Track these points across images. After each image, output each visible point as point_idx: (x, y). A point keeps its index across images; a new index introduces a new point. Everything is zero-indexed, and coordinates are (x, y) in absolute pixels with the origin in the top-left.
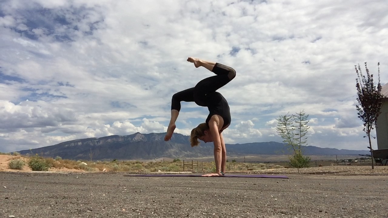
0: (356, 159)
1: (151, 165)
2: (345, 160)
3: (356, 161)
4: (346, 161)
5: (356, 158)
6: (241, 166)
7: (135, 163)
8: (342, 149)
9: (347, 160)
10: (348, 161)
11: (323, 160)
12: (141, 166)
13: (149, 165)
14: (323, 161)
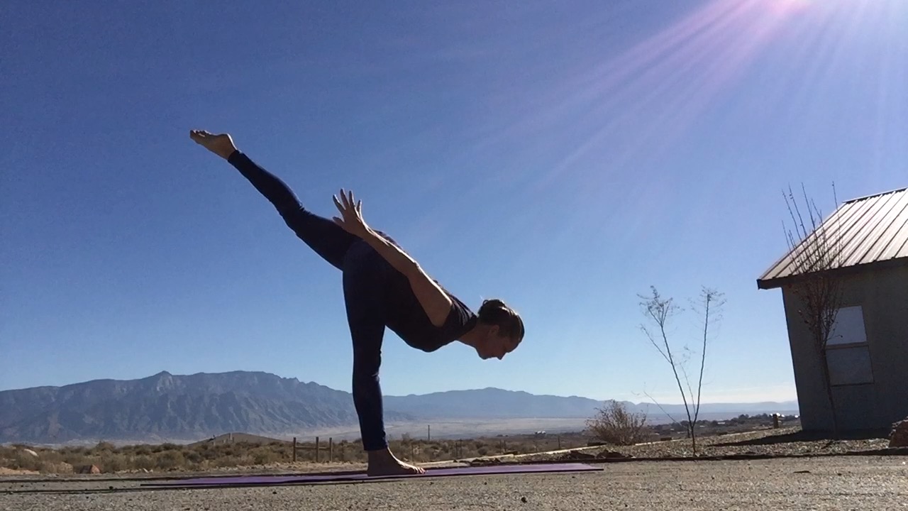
1: (204, 453)
7: (163, 449)
12: (179, 457)
13: (200, 454)
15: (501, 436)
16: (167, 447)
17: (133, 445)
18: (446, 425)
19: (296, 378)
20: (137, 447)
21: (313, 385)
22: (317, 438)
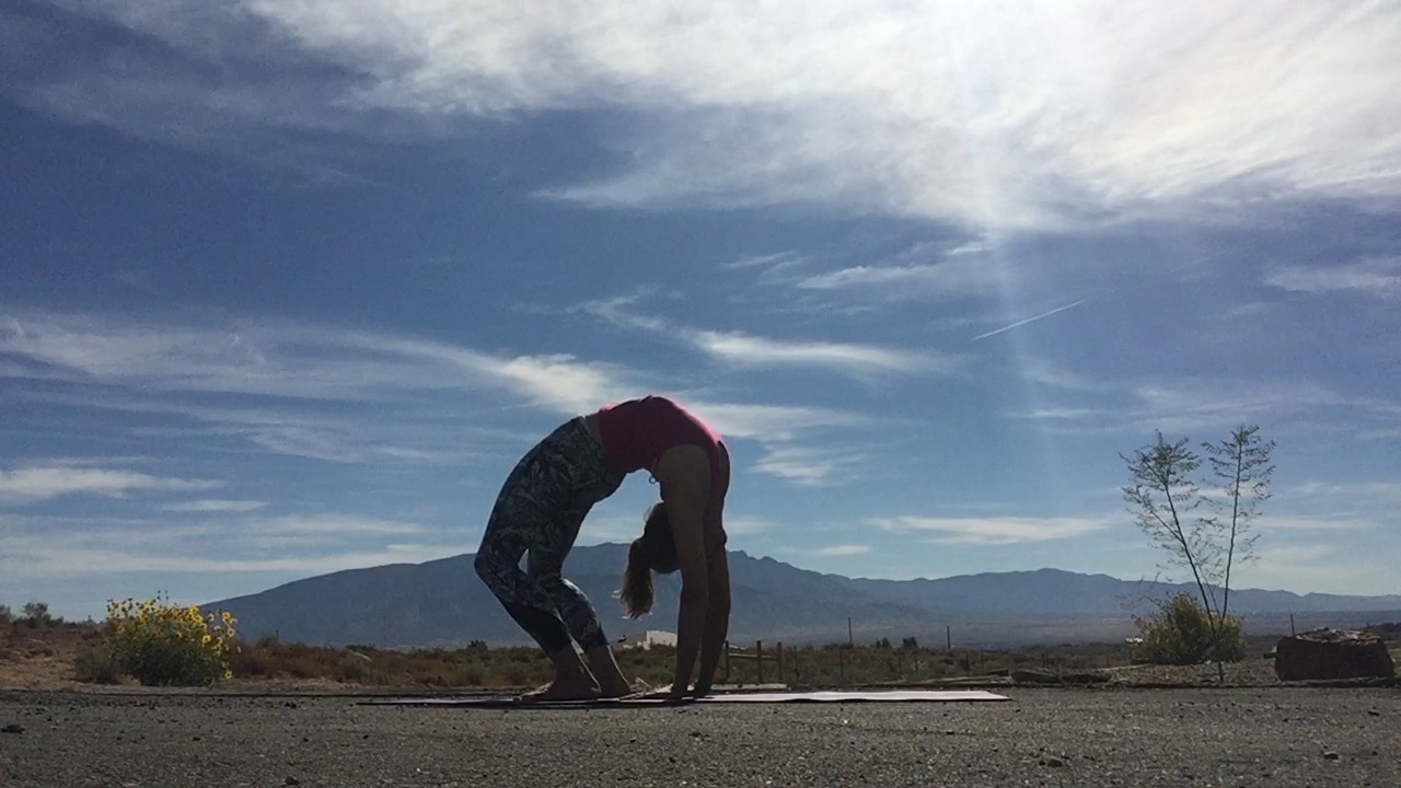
8: (1313, 594)
15: (1069, 645)
17: (509, 646)
18: (975, 626)
19: (742, 552)
20: (513, 650)
21: (765, 558)
22: (759, 642)
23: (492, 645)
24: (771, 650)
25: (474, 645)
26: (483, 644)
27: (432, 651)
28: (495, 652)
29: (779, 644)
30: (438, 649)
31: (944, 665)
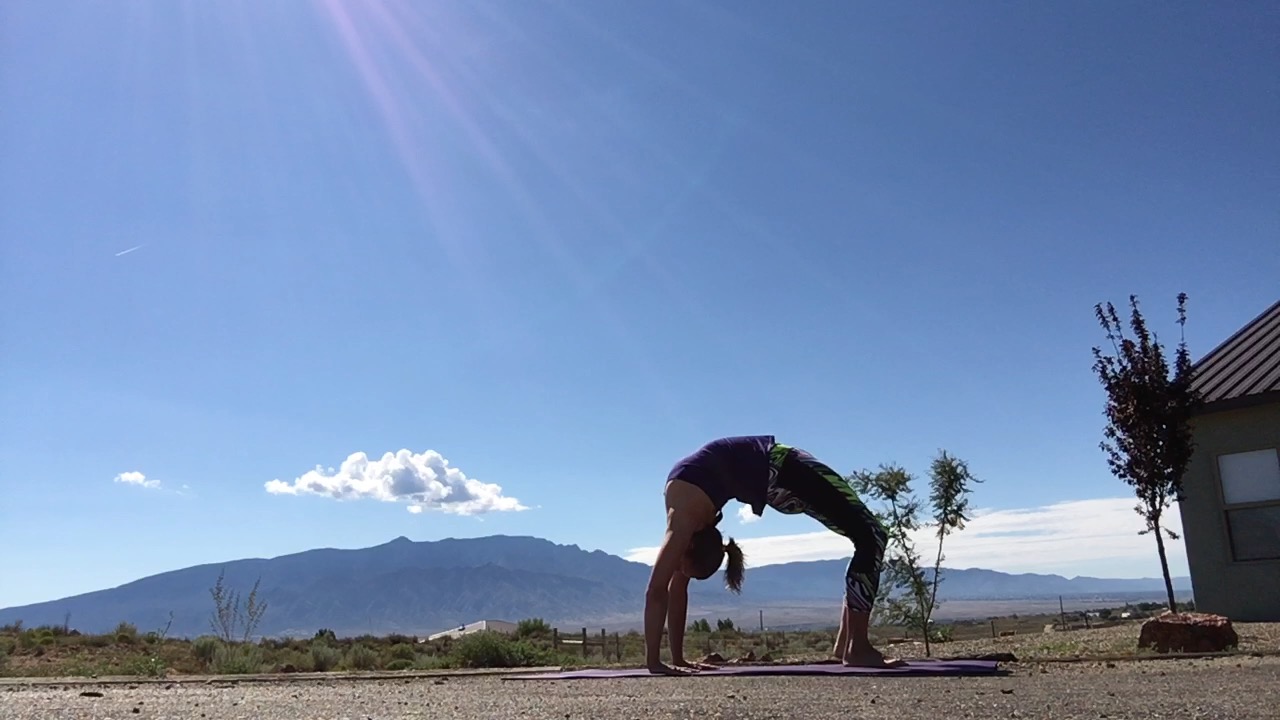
0: (1125, 611)
2: (1089, 611)
3: (1124, 615)
4: (1091, 615)
5: (1124, 605)
6: (750, 644)
8: (1078, 577)
9: (1094, 611)
10: (1098, 614)
11: (1018, 614)
14: (1015, 617)
16: (395, 640)
18: (786, 610)
19: (575, 546)
21: (599, 554)
22: (584, 630)
23: (339, 636)
24: (597, 636)
25: (322, 633)
26: (332, 634)
27: (281, 641)
28: (341, 641)
29: (603, 631)
30: (288, 639)
31: (752, 646)
